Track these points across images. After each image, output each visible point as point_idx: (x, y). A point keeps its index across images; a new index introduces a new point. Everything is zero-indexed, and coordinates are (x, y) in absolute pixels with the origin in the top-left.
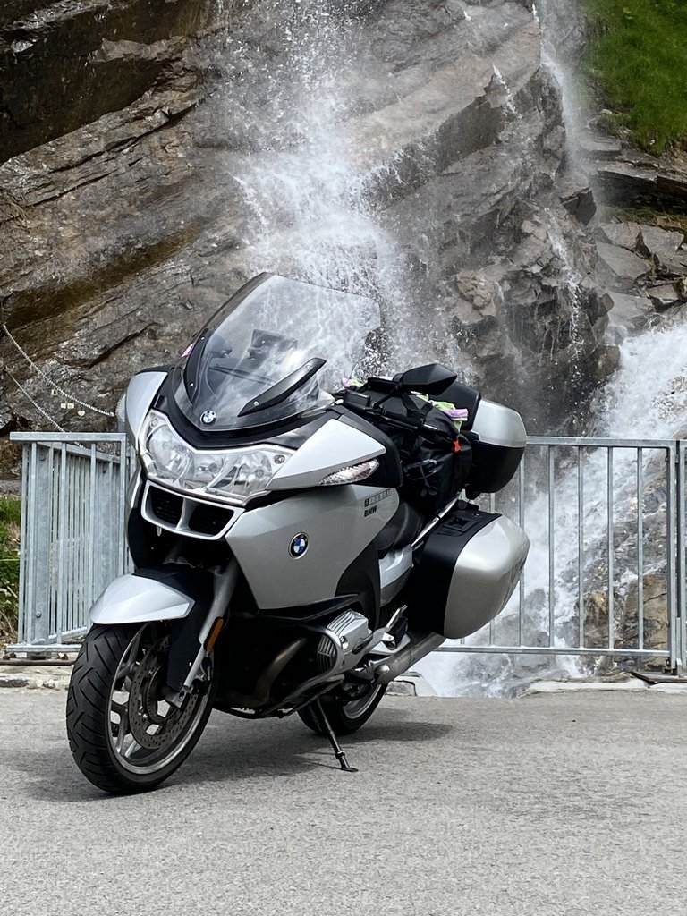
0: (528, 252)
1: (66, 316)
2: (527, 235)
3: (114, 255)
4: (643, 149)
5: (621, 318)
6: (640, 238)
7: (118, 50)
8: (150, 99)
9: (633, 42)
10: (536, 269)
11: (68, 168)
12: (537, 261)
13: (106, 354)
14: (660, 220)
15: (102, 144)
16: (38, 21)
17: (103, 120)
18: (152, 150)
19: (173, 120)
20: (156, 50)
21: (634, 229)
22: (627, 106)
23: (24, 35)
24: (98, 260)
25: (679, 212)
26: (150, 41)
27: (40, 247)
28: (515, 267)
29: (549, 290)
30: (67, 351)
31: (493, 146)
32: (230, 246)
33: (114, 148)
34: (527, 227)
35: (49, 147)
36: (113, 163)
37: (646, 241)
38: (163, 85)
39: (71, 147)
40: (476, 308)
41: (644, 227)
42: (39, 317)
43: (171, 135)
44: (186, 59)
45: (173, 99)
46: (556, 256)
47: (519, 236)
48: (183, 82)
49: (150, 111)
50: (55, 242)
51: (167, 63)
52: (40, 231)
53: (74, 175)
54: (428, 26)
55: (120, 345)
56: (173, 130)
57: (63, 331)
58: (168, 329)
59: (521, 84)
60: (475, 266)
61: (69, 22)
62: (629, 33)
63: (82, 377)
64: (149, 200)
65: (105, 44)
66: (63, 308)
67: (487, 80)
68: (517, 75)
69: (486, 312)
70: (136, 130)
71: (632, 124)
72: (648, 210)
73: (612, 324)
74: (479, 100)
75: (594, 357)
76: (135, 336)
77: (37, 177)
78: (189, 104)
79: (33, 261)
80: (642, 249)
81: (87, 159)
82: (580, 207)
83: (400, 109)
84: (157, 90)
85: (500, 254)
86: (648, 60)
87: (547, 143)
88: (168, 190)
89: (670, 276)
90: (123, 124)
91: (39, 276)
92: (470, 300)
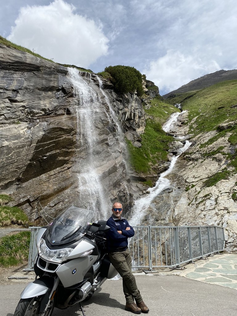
0: (121, 188)
1: (49, 199)
2: (121, 185)
3: (58, 189)
4: (137, 172)
5: (135, 197)
6: (137, 185)
7: (61, 158)
8: (65, 165)
9: (135, 158)
10: (122, 190)
11: (51, 176)
12: (123, 189)
13: (55, 205)
14: (139, 182)
15: (57, 172)
16: (48, 154)
17: (58, 169)
18: (65, 173)
19: (69, 168)
20: (66, 158)
21: (136, 183)
22: (134, 167)
23: (45, 156)
24: (55, 190)
25: (142, 181)
26: (66, 157)
27: (46, 188)
28: (119, 190)
29: (124, 193)
30: (49, 205)
31: (116, 172)
32: (76, 187)
33: (59, 173)
34: (121, 184)
35: (49, 173)
36: (59, 175)
37: (138, 185)
38: (67, 163)
39: (52, 172)
40: (114, 196)
41: (137, 183)
42: (45, 199)
43: (68, 171)
44: (71, 160)
45: (69, 165)
46: (125, 188)
47: (120, 185)
48: (71, 163)
49: (65, 167)
50: (48, 187)
51: (68, 160)
52: (46, 186)
53: (52, 177)
54: (107, 155)
55: (58, 203)
56: (69, 170)
57: (48, 201)
58: (65, 201)
59: (120, 163)
60: (114, 190)
61: (53, 154)
62: (134, 157)
63: (51, 209)
64: (64, 180)
65: (59, 157)
66: (49, 198)
67: (115, 163)
68: (119, 162)
69: (115, 197)
70: (63, 170)
71: (135, 169)
72: (138, 181)
73: (133, 198)
74: (114, 166)
75: (131, 203)
76: (60, 202)
77: (46, 177)
78: (71, 166)
79: (44, 190)
80: (137, 187)
81: (55, 174)
82: (129, 181)
83: (102, 167)
84: (66, 164)
85: (117, 188)
86: (137, 160)
87: (124, 172)
88: (67, 179)
89: (141, 191)
90: (61, 169)
91: (45, 193)
92: (113, 195)
